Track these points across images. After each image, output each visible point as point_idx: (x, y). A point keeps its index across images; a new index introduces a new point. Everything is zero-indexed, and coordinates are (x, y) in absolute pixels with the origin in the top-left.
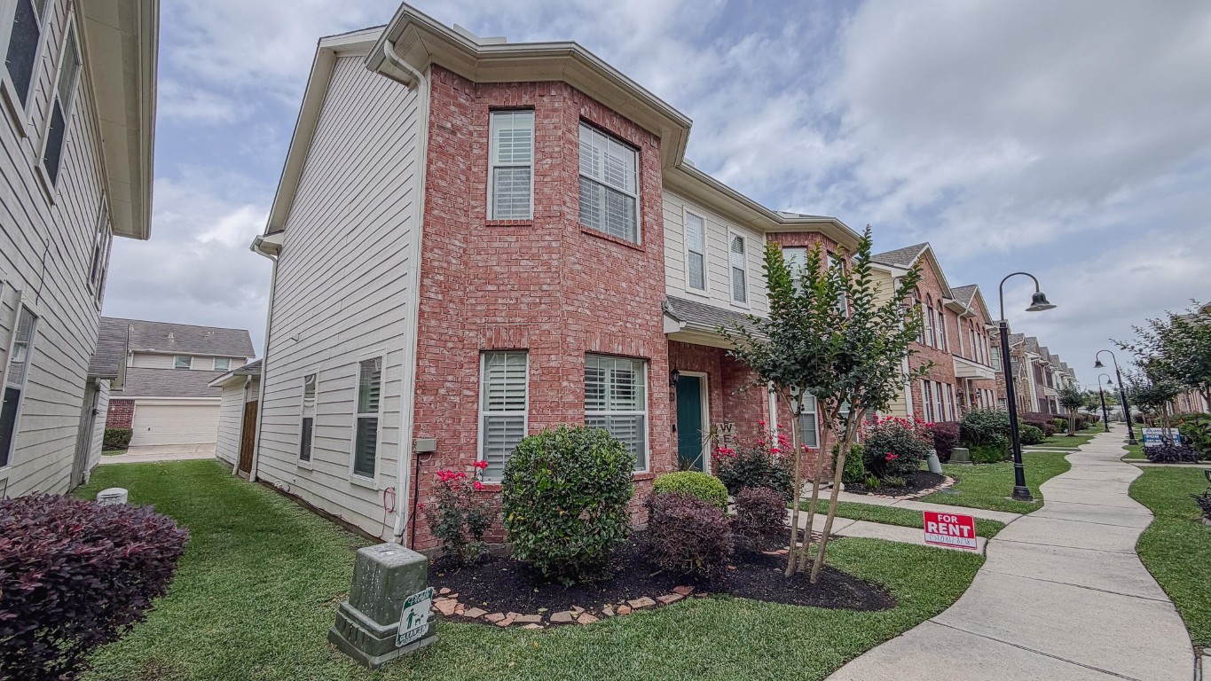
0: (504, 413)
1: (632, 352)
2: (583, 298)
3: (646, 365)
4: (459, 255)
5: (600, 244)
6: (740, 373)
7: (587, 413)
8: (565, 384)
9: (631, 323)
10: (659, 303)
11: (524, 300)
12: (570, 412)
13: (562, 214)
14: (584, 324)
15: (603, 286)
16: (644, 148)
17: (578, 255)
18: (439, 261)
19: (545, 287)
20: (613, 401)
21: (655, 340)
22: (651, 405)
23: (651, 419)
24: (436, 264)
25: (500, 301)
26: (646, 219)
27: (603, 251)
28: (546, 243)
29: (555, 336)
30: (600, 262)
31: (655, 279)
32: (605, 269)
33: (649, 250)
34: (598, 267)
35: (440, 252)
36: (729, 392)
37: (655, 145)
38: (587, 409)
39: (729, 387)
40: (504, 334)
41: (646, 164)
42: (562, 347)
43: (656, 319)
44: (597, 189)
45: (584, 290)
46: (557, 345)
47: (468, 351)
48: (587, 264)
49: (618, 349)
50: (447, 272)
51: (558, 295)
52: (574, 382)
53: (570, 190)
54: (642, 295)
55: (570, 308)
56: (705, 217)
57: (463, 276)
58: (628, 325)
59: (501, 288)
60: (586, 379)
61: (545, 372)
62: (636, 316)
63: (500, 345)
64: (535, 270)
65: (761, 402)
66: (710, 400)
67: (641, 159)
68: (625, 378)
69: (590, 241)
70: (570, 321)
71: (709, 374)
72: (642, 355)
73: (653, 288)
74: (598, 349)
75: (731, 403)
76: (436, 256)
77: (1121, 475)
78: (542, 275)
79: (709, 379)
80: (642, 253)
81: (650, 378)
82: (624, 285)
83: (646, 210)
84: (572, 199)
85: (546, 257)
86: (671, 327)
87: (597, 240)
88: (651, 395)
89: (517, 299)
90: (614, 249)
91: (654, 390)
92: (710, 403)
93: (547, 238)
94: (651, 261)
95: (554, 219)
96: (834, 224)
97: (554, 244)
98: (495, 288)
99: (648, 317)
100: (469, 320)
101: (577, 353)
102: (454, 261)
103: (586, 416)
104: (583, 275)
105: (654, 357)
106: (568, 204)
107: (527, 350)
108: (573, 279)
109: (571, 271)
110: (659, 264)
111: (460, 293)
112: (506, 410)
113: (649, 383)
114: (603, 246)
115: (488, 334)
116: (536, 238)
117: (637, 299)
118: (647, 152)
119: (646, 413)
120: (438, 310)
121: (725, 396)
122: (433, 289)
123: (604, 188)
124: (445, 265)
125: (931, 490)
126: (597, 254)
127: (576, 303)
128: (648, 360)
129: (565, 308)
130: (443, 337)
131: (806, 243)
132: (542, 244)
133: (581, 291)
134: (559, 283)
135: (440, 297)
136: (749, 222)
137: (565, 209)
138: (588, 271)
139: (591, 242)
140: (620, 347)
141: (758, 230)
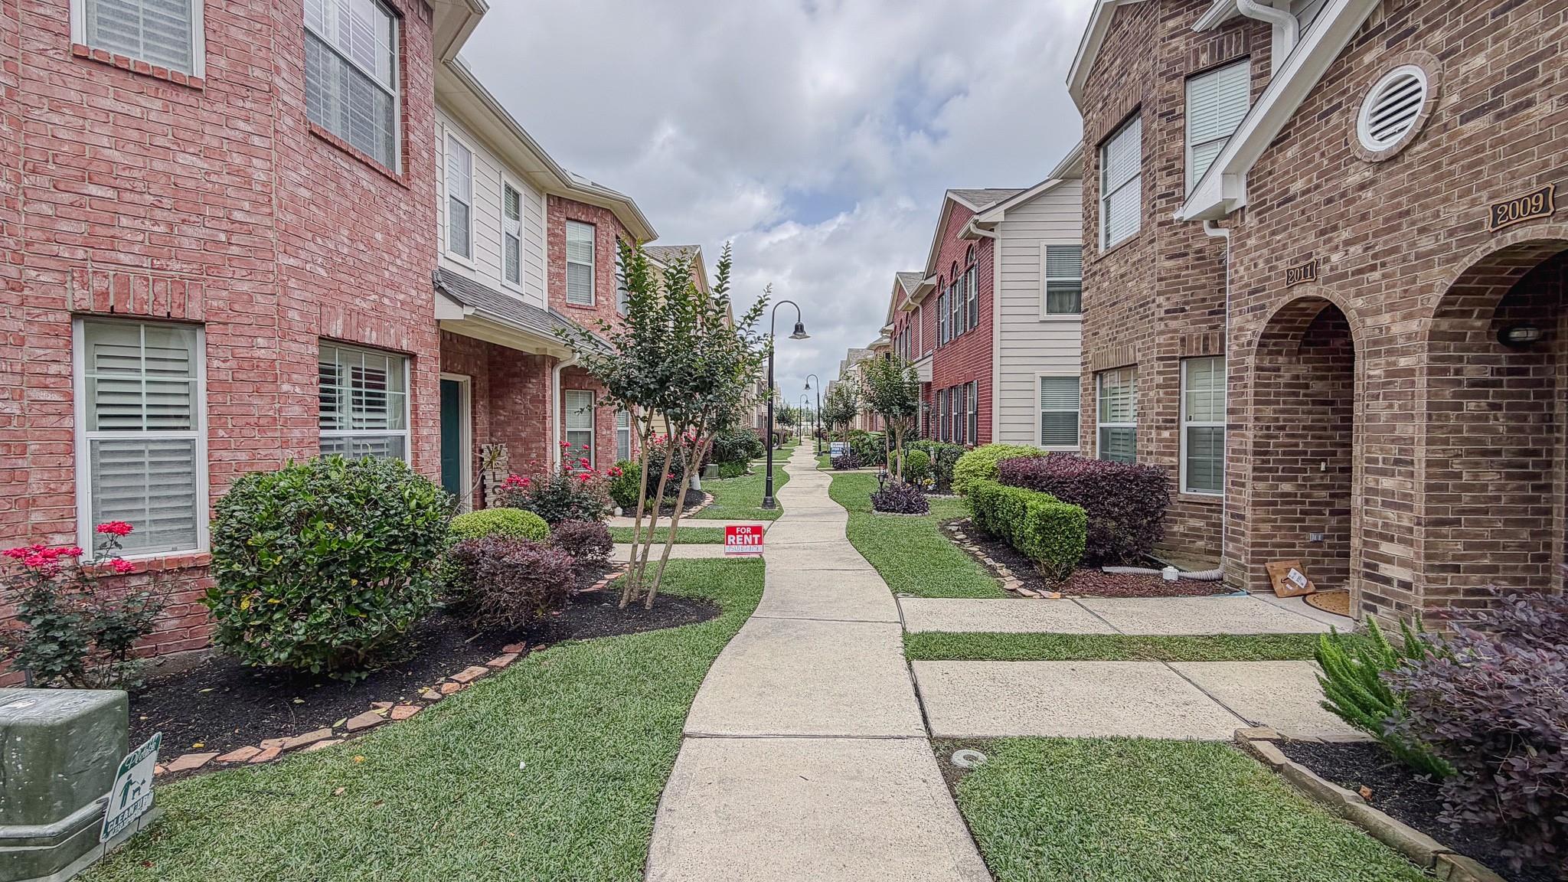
0: (144, 434)
1: (390, 343)
2: (314, 248)
3: (407, 364)
5: (343, 162)
6: (516, 380)
7: (324, 433)
8: (286, 387)
9: (390, 298)
10: (429, 274)
11: (188, 230)
12: (297, 433)
13: (272, 91)
14: (316, 290)
15: (346, 233)
16: (408, 17)
17: (304, 172)
19: (238, 216)
20: (357, 415)
21: (423, 327)
22: (415, 422)
23: (415, 443)
25: (124, 221)
26: (412, 137)
27: (346, 174)
28: (239, 136)
29: (263, 304)
30: (341, 191)
31: (423, 235)
32: (349, 204)
33: (414, 188)
34: (338, 199)
36: (500, 403)
37: (425, 18)
38: (322, 428)
39: (500, 397)
40: (137, 286)
41: (410, 45)
42: (277, 326)
43: (424, 296)
44: (327, 60)
45: (315, 233)
46: (269, 322)
47: (37, 311)
48: (320, 189)
49: (371, 337)
51: (270, 235)
52: (302, 386)
53: (287, 47)
54: (404, 257)
55: (292, 261)
56: (473, 151)
58: (386, 301)
59: (127, 196)
60: (322, 381)
61: (245, 365)
62: (397, 288)
63: (130, 307)
64: (214, 178)
65: (545, 418)
66: (474, 413)
67: (403, 33)
68: (376, 380)
69: (324, 150)
70: (292, 283)
71: (473, 378)
72: (405, 348)
73: (419, 248)
74: (339, 334)
75: (502, 418)
77: (821, 482)
78: (230, 191)
79: (473, 385)
80: (405, 191)
81: (414, 382)
82: (379, 236)
83: (412, 122)
84: (292, 67)
85: (238, 160)
86: (446, 311)
87: (337, 152)
88: (415, 408)
89: (170, 225)
90: (362, 174)
91: (421, 400)
92: (474, 418)
93: (241, 125)
94: (419, 206)
95: (257, 94)
96: (628, 204)
97: (256, 140)
98: (110, 193)
99: (414, 293)
100: (36, 248)
101: (303, 338)
103: (321, 439)
104: (313, 207)
105: (422, 353)
106: (284, 75)
107: (200, 324)
108: (297, 213)
109: (293, 198)
110: (428, 213)
112: (149, 428)
113: (413, 390)
114: (347, 166)
115: (97, 284)
116: (214, 118)
117: (398, 262)
118: (413, 25)
119: (407, 433)
121: (493, 409)
123: (338, 60)
125: (699, 507)
126: (337, 178)
127: (303, 254)
128: (413, 357)
129: (284, 260)
131: (595, 220)
132: (226, 132)
133: (309, 235)
134: (271, 214)
136: (527, 173)
137: (278, 81)
138: (320, 201)
139: (325, 153)
140: (374, 334)
141: (538, 188)
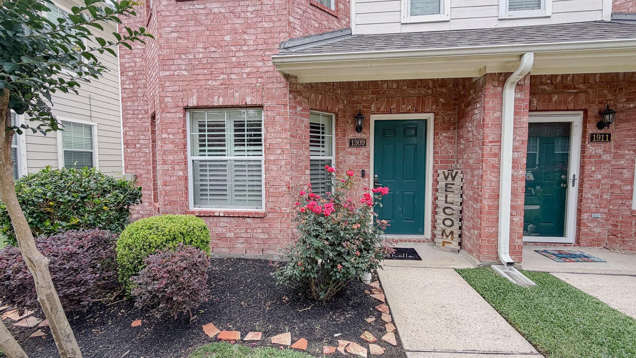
2: (180, 62)
4: (141, 55)
6: (470, 108)
8: (165, 136)
9: (236, 74)
10: (276, 46)
14: (181, 83)
17: (174, 24)
18: (129, 63)
21: (270, 85)
22: (265, 151)
23: (265, 163)
24: (127, 65)
27: (201, 12)
30: (198, 22)
31: (271, 21)
34: (196, 29)
35: (129, 57)
36: (461, 133)
39: (462, 127)
42: (160, 107)
45: (180, 54)
48: (183, 29)
50: (134, 69)
51: (157, 64)
52: (174, 134)
55: (167, 73)
57: (145, 69)
58: (233, 76)
66: (435, 144)
69: (187, 6)
70: (167, 84)
71: (436, 114)
73: (268, 31)
74: (195, 104)
75: (462, 147)
76: (127, 60)
79: (435, 120)
81: (265, 125)
88: (265, 142)
92: (435, 148)
99: (258, 64)
101: (174, 110)
102: (138, 60)
104: (179, 41)
105: (269, 104)
108: (170, 48)
109: (167, 40)
111: (144, 81)
113: (265, 130)
114: (202, 7)
117: (245, 48)
120: (131, 95)
121: (459, 139)
122: (127, 83)
124: (133, 64)
126: (195, 17)
127: (173, 67)
128: (262, 107)
129: (163, 74)
130: (136, 112)
133: (177, 56)
134: (158, 54)
135: (132, 86)
138: (184, 35)
